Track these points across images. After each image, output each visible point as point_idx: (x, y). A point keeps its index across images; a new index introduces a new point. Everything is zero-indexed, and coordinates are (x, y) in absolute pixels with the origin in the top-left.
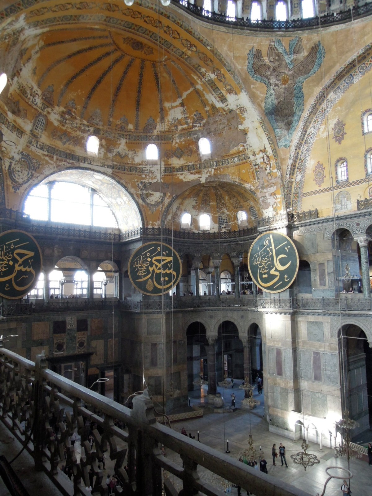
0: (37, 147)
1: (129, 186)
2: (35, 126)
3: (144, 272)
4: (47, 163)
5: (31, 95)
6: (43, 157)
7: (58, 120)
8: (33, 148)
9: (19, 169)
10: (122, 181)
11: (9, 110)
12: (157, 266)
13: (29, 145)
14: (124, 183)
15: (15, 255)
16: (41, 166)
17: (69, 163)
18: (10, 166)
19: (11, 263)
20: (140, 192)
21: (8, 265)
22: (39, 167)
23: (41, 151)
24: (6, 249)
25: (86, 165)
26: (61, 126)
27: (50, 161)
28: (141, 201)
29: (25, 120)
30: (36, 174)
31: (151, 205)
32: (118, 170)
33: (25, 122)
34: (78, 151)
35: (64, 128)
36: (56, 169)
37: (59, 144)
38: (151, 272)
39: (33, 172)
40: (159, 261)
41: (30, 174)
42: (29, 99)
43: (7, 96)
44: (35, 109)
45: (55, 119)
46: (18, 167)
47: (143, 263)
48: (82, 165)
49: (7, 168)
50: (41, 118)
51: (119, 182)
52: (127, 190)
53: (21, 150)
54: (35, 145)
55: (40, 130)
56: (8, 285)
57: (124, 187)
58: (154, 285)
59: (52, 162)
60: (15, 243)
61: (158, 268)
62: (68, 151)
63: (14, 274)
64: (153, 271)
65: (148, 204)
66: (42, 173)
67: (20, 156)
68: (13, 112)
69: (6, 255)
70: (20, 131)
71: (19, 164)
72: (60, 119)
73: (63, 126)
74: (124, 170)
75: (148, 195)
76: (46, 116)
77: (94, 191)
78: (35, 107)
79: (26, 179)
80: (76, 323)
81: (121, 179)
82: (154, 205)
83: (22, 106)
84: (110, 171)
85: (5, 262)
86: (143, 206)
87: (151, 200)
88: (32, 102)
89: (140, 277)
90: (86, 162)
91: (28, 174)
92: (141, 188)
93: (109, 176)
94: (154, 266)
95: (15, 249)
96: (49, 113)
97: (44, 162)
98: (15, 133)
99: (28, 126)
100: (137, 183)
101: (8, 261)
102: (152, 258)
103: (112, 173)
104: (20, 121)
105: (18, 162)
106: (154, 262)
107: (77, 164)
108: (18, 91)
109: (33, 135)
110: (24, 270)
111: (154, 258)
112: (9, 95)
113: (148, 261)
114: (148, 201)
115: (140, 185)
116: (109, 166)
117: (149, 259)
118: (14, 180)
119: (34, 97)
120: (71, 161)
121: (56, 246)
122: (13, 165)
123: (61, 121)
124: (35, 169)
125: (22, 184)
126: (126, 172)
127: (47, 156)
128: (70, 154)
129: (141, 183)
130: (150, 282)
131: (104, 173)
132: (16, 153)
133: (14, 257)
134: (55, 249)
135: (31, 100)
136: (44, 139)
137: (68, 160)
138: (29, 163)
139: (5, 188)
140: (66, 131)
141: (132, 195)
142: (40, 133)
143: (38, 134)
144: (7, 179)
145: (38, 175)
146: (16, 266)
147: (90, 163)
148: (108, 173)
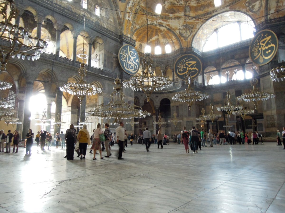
0: (189, 19)
1: (241, 9)
2: (185, 12)
3: (257, 53)
4: (197, 23)
5: (177, 3)
6: (194, 22)
7: (196, 3)
8: (188, 21)
9: (185, 32)
10: (237, 9)
11: (169, 14)
12: (263, 46)
13: (185, 21)
14: (238, 9)
15: (186, 64)
16: (194, 26)
17: (207, 17)
18: (180, 32)
19: (185, 67)
20: (248, 8)
21: (184, 69)
22: (193, 27)
23: (192, 20)
24: (182, 63)
25: (215, 13)
26: (198, 5)
27: (198, 22)
28: (251, 13)
29: (179, 12)
30: (193, 30)
31: (257, 11)
32: (232, 5)
33: (180, 14)
34: (210, 9)
35: (200, 4)
36: (202, 23)
37: (200, 12)
38: (260, 51)
39: (192, 30)
40: (263, 42)
41: (191, 31)
42: (177, 4)
43: (166, 10)
44: (182, 6)
45: (194, 4)
46: (184, 31)
47: (256, 47)
48: (213, 14)
49: (179, 34)
50: (187, 8)
51: (235, 11)
52: (241, 12)
53: (182, 24)
54: (188, 19)
55: (188, 12)
56: (184, 76)
57: (239, 11)
58: (264, 59)
59: (199, 21)
60: (185, 60)
61: (264, 46)
62: (205, 12)
63: (187, 71)
64: (262, 50)
65: (255, 12)
66: (196, 28)
67: (183, 27)
68: (172, 13)
69: (182, 65)
70: (179, 18)
71: (184, 30)
72: (196, 2)
73: (199, 3)
74: (236, 2)
75: (253, 7)
76: (189, 5)
77: (239, 22)
78: (181, 5)
79: (189, 34)
80: (234, 92)
81: (236, 8)
82: (259, 10)
83: (175, 9)
84: (228, 8)
85: (182, 68)
86: (252, 15)
87: (256, 8)
88: (179, 4)
89: (255, 57)
90: (215, 12)
91: (190, 31)
92: (248, 5)
93: (229, 11)
94: (262, 46)
95: (186, 62)
96: (189, 3)
97: (195, 23)
98: (176, 20)
99: (182, 14)
100: (245, 5)
101: (184, 67)
102: (259, 42)
103: (230, 8)
104: (177, 14)
105: (183, 29)
106: (261, 44)
107: (211, 16)
108: (170, 5)
109: (186, 16)
110: (191, 69)
111: (261, 42)
112: (166, 9)
113: (258, 45)
114: (254, 10)
115: (247, 4)
116: (226, 7)
117: (258, 44)
118: (183, 37)
119: (179, 2)
120: (207, 16)
121: (221, 57)
122: (181, 31)
123: (197, 2)
124: (192, 28)
125: (189, 36)
126: (237, 3)
127: (196, 20)
128: (206, 14)
129: (247, 3)
130: (261, 57)
131: (226, 11)
132: (181, 27)
133: (186, 65)
134: (221, 59)
135: (178, 4)
136: (192, 14)
137: (206, 17)
138: (188, 27)
139: (181, 41)
140: (202, 5)
141: (244, 13)
142: (189, 13)
143: (188, 14)
144: (180, 38)
145: (194, 30)
146: (188, 68)
147: (217, 11)
148: (228, 10)
